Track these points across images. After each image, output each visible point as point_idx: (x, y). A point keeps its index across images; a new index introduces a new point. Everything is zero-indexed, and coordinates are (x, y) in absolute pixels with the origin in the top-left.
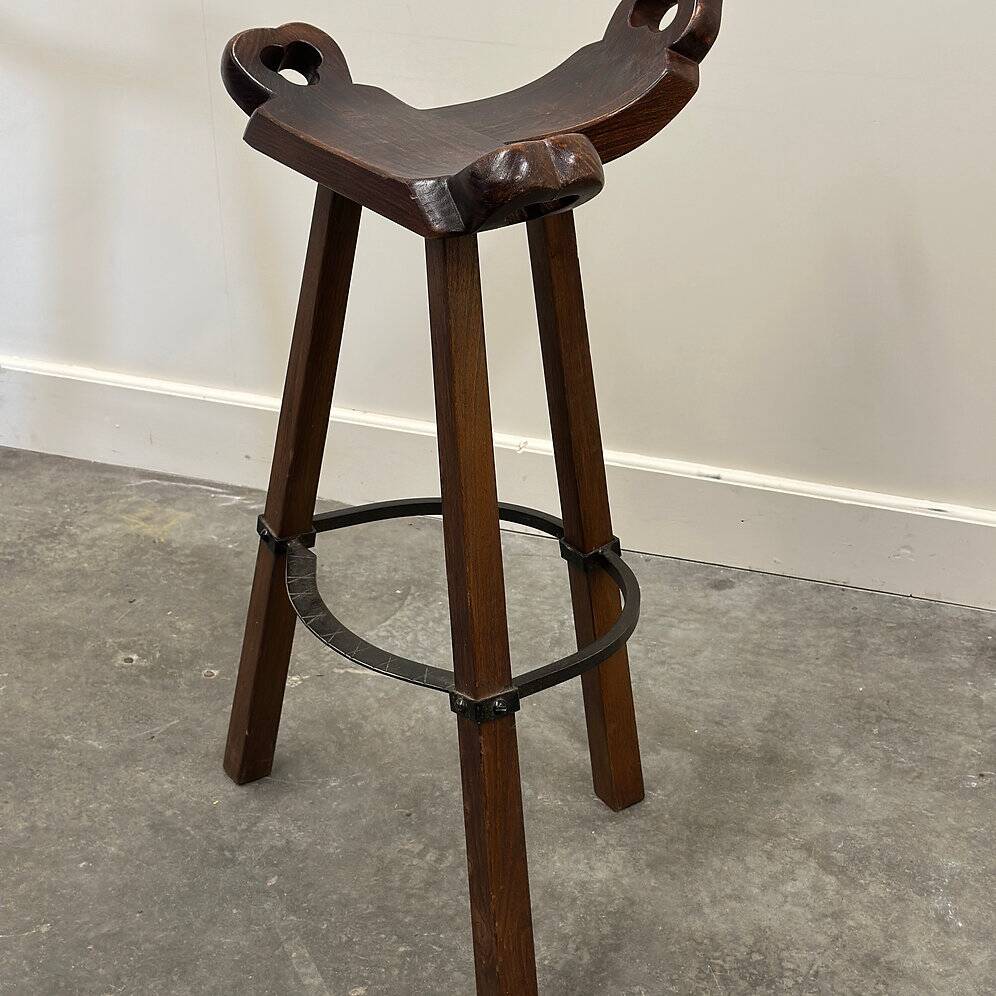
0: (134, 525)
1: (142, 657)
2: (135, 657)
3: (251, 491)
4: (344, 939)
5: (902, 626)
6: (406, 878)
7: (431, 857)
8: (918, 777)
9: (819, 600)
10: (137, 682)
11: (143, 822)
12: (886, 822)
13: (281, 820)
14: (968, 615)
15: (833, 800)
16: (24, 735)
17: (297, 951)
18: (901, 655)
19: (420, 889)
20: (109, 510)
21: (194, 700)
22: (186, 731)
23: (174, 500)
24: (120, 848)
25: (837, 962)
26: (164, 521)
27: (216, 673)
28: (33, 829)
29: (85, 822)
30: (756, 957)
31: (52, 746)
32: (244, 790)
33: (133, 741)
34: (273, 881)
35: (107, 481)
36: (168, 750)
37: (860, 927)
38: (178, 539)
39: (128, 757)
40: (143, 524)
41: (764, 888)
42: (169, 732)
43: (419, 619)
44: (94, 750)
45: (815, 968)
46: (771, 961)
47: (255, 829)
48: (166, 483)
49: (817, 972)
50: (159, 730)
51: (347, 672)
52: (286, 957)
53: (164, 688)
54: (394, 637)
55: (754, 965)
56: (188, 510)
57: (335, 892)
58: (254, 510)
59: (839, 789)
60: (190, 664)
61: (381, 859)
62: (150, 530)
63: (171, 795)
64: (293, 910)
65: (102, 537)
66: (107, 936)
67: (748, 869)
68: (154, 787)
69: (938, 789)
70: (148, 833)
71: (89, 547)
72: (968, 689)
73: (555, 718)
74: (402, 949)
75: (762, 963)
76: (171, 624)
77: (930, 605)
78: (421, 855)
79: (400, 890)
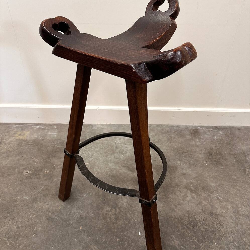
0: (18, 137)
1: (30, 171)
2: (28, 171)
3: (41, 124)
4: (104, 240)
5: (175, 131)
6: (110, 219)
7: (113, 211)
9: (159, 129)
10: (31, 178)
11: (44, 218)
12: (196, 177)
13: (77, 209)
14: (185, 127)
15: (184, 174)
16: (8, 199)
18: (179, 138)
19: (115, 221)
20: (11, 134)
21: (46, 180)
22: (46, 189)
23: (25, 129)
24: (42, 228)
27: (48, 171)
28: (18, 227)
29: (30, 222)
30: (191, 219)
31: (16, 201)
32: (65, 203)
33: (35, 195)
34: (81, 228)
35: (8, 127)
36: (44, 195)
37: (205, 205)
38: (28, 138)
39: (35, 200)
40: (19, 136)
41: (183, 200)
42: (43, 190)
43: (87, 148)
44: (26, 200)
45: (202, 219)
46: (194, 219)
47: (71, 213)
48: (21, 125)
49: (203, 220)
50: (40, 190)
53: (38, 178)
54: (83, 153)
55: (191, 221)
56: (28, 131)
57: (96, 227)
58: (43, 128)
59: (184, 171)
60: (41, 170)
61: (103, 214)
62: (21, 137)
63: (49, 208)
64: (88, 235)
65: (11, 141)
67: (178, 196)
68: (44, 207)
69: (201, 167)
70: (47, 221)
71: (9, 144)
72: (193, 143)
73: (124, 167)
74: (118, 240)
75: (192, 220)
76: (34, 161)
77: (178, 126)
78: (111, 211)
79: (110, 222)
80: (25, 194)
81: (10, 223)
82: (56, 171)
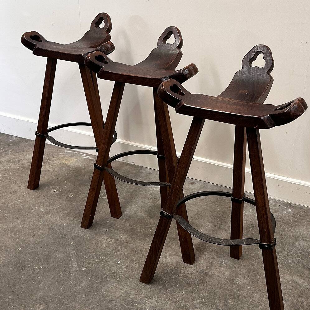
0: (64, 161)
1: (57, 191)
2: (55, 191)
3: (91, 155)
4: (84, 257)
6: (102, 244)
7: (109, 240)
8: (225, 231)
10: (54, 196)
11: (47, 228)
13: (78, 230)
16: (27, 206)
17: (73, 259)
19: (104, 247)
20: (58, 157)
21: (66, 201)
22: (62, 208)
23: (74, 156)
24: (41, 233)
25: (194, 271)
26: (70, 161)
27: (72, 195)
28: (23, 227)
29: (35, 227)
30: (176, 269)
31: (32, 209)
33: (50, 209)
34: (72, 243)
35: (60, 151)
36: (57, 212)
38: (72, 165)
39: (48, 213)
40: (65, 161)
42: (59, 208)
43: (121, 187)
44: (41, 211)
45: (188, 272)
46: (179, 270)
47: (71, 231)
48: (73, 152)
50: (56, 207)
51: (102, 198)
52: (71, 260)
53: (60, 198)
56: (76, 158)
57: (85, 247)
60: (67, 193)
61: (97, 240)
62: (66, 162)
63: (55, 222)
64: (75, 250)
65: (55, 163)
66: (33, 252)
68: (52, 220)
70: (48, 230)
71: (52, 166)
73: (146, 211)
74: (96, 260)
76: (65, 184)
78: (106, 240)
79: (100, 247)
80: (42, 206)
81: (19, 222)
82: (80, 197)
